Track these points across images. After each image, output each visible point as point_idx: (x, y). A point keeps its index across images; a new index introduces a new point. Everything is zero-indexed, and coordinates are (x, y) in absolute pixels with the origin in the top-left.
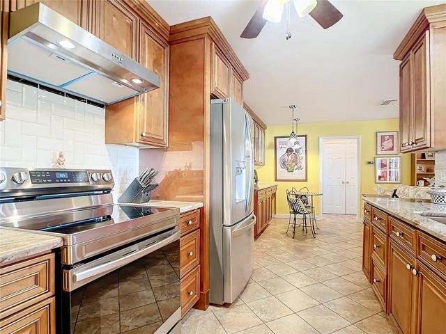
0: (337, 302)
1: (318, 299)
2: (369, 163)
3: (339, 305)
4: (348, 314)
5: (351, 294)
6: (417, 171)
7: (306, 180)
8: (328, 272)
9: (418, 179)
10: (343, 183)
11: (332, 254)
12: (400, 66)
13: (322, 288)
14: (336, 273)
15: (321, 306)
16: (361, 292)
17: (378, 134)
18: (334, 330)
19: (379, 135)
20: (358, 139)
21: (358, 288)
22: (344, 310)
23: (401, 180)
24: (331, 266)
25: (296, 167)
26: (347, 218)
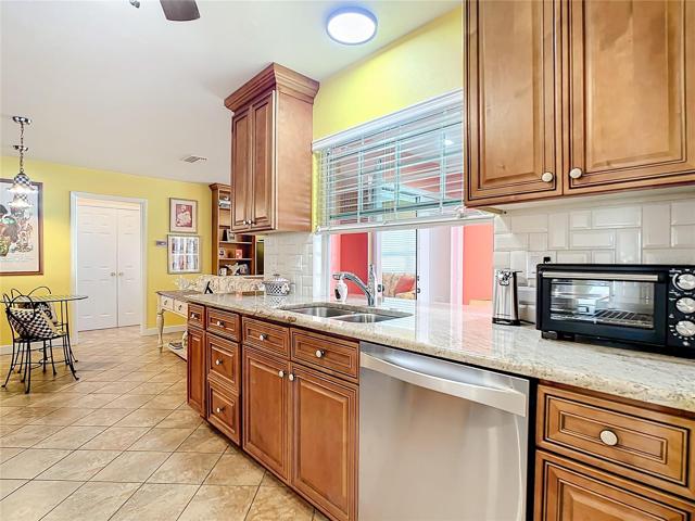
0: (167, 466)
1: (135, 480)
2: (159, 243)
3: (171, 470)
4: (190, 474)
5: (180, 445)
6: (219, 257)
7: (40, 273)
8: (130, 429)
9: (221, 267)
10: (113, 274)
11: (126, 396)
12: (233, 118)
13: (133, 458)
14: (146, 424)
15: (145, 487)
16: (194, 436)
17: (173, 201)
18: (181, 510)
19: (174, 203)
20: (142, 204)
21: (186, 431)
22: (182, 472)
23: (201, 268)
24: (133, 416)
25: (13, 245)
26: (121, 332)
